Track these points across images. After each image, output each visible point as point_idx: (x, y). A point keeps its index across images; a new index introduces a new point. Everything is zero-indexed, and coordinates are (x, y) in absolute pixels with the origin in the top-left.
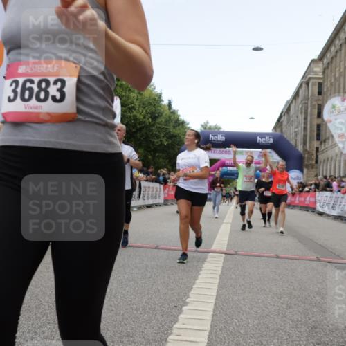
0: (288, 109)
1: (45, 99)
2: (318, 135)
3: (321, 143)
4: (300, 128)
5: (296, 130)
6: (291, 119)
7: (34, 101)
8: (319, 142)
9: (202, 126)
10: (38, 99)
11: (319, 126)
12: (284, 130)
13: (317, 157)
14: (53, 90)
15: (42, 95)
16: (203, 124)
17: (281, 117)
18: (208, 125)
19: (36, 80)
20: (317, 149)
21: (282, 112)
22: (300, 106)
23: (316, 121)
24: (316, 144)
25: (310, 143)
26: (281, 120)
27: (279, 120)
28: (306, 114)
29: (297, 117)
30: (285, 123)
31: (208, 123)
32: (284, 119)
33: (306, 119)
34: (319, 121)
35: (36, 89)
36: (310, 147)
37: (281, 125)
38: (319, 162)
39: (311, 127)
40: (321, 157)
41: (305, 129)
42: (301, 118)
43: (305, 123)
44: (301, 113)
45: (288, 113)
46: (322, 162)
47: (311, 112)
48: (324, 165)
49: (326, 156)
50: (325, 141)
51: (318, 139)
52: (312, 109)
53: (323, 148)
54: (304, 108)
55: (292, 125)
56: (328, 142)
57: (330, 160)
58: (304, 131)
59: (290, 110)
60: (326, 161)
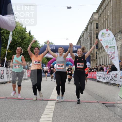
0: (83, 35)
3: (98, 50)
4: (89, 43)
5: (87, 44)
6: (85, 40)
9: (45, 43)
12: (81, 44)
13: (96, 56)
17: (80, 38)
20: (96, 52)
21: (81, 36)
22: (89, 34)
24: (96, 50)
26: (80, 40)
27: (79, 40)
28: (91, 37)
29: (87, 38)
30: (82, 41)
32: (82, 39)
33: (91, 39)
36: (93, 52)
37: (80, 42)
38: (97, 58)
40: (98, 56)
42: (89, 38)
43: (91, 41)
44: (89, 37)
45: (83, 37)
46: (99, 58)
47: (93, 36)
48: (99, 60)
49: (100, 55)
50: (100, 49)
51: (97, 48)
52: (93, 35)
53: (99, 52)
54: (90, 34)
55: (85, 42)
56: (101, 50)
57: (102, 57)
58: (90, 44)
59: (84, 35)
60: (100, 58)
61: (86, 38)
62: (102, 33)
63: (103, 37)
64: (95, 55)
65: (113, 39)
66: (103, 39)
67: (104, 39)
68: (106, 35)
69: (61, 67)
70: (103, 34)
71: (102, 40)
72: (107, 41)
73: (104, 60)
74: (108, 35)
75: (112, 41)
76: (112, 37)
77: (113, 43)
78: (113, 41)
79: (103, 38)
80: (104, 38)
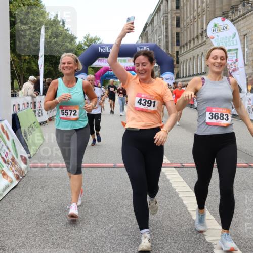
0: (151, 22)
1: (223, 119)
2: (178, 41)
3: (181, 48)
4: (163, 36)
5: (159, 38)
6: (155, 29)
7: (219, 120)
8: (178, 47)
10: (220, 119)
11: (178, 34)
12: (149, 38)
13: (178, 58)
14: (225, 117)
15: (222, 118)
17: (146, 27)
19: (219, 113)
20: (177, 52)
21: (147, 24)
22: (162, 19)
23: (175, 30)
24: (176, 48)
25: (172, 47)
26: (147, 30)
27: (144, 30)
28: (167, 25)
29: (160, 27)
30: (149, 32)
32: (149, 29)
33: (167, 28)
34: (178, 30)
35: (219, 116)
36: (172, 52)
37: (147, 34)
38: (180, 62)
39: (171, 35)
40: (181, 59)
42: (163, 28)
43: (167, 32)
44: (163, 24)
45: (152, 24)
46: (182, 63)
47: (171, 23)
48: (183, 65)
49: (185, 57)
50: (184, 46)
51: (178, 44)
52: (171, 21)
53: (182, 52)
54: (165, 20)
55: (156, 34)
56: (187, 47)
57: (188, 60)
58: (166, 38)
59: (153, 22)
60: (185, 62)
61: (157, 26)
63: (216, 32)
64: (174, 57)
65: (235, 36)
67: (218, 36)
68: (222, 29)
70: (215, 26)
71: (213, 38)
72: (223, 39)
73: (193, 67)
74: (226, 28)
75: (233, 38)
76: (233, 33)
77: (235, 43)
78: (235, 38)
79: (216, 34)
80: (218, 34)
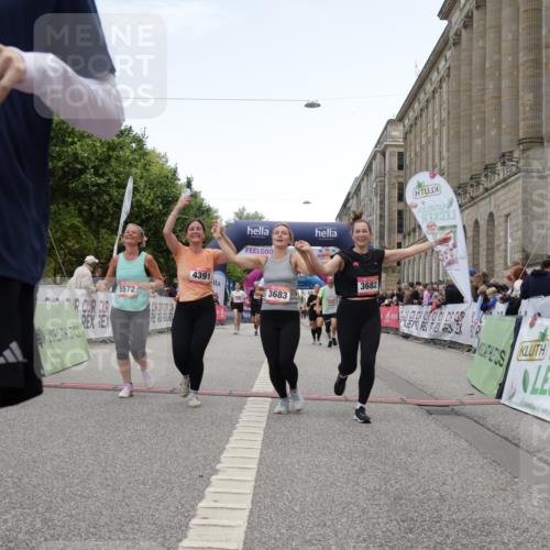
0: (356, 190)
2: (400, 226)
3: (404, 237)
4: (374, 216)
6: (362, 204)
8: (401, 236)
9: (237, 214)
11: (400, 213)
16: (237, 211)
17: (347, 200)
18: (245, 213)
21: (349, 194)
22: (374, 186)
23: (396, 206)
24: (398, 238)
25: (389, 236)
26: (348, 205)
27: (345, 205)
28: (383, 195)
29: (371, 201)
31: (244, 209)
32: (353, 203)
33: (382, 202)
34: (401, 205)
36: (389, 243)
37: (348, 211)
39: (389, 215)
41: (382, 217)
42: (376, 201)
43: (382, 209)
44: (376, 195)
45: (357, 195)
46: (407, 263)
47: (389, 193)
48: (408, 269)
50: (409, 234)
51: (400, 231)
52: (390, 190)
53: (407, 244)
54: (378, 188)
56: (414, 236)
57: (417, 259)
58: (380, 220)
59: (360, 191)
60: (411, 261)
61: (366, 198)
62: (416, 184)
63: (421, 195)
65: (451, 204)
66: (419, 202)
67: (423, 203)
68: (431, 191)
69: (280, 295)
70: (419, 185)
71: (415, 206)
72: (432, 208)
73: (424, 270)
74: (436, 189)
75: (448, 208)
76: (449, 198)
77: (452, 215)
78: (452, 208)
79: (421, 200)
80: (424, 200)
